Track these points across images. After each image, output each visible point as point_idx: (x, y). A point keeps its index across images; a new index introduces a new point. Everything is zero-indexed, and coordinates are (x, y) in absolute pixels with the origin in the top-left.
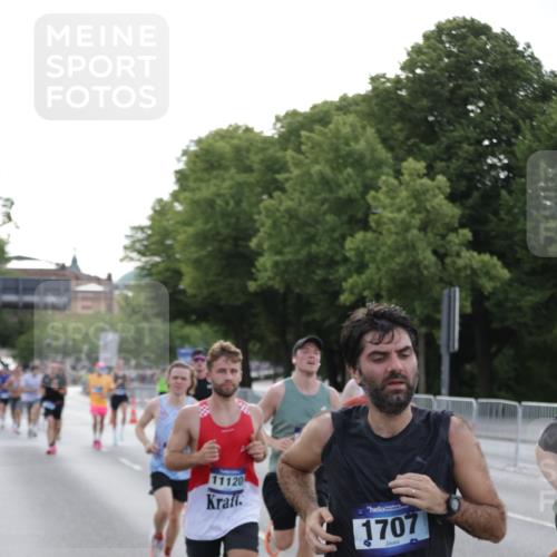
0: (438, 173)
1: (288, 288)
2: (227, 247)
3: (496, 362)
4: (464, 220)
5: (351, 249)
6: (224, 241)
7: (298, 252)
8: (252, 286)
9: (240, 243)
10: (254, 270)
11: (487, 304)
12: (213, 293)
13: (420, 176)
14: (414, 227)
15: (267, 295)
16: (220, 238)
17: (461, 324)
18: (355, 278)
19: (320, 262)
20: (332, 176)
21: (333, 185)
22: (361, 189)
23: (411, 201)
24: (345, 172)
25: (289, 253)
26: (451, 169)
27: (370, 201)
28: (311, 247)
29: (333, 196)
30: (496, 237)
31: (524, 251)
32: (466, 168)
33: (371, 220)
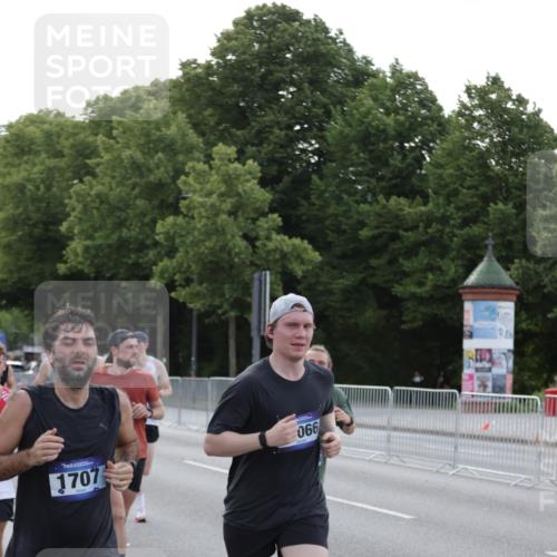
0: (248, 159)
2: (38, 231)
4: (274, 205)
5: (161, 233)
6: (34, 225)
8: (62, 269)
10: (64, 253)
11: (300, 287)
12: (24, 278)
13: (231, 161)
14: (224, 212)
16: (31, 222)
18: (166, 262)
19: (131, 247)
20: (142, 161)
21: (144, 169)
22: (172, 174)
23: (221, 185)
24: (156, 158)
25: (100, 237)
26: (263, 155)
27: (180, 186)
28: (121, 232)
29: (144, 180)
30: (308, 221)
31: (335, 235)
32: (277, 152)
33: (180, 205)
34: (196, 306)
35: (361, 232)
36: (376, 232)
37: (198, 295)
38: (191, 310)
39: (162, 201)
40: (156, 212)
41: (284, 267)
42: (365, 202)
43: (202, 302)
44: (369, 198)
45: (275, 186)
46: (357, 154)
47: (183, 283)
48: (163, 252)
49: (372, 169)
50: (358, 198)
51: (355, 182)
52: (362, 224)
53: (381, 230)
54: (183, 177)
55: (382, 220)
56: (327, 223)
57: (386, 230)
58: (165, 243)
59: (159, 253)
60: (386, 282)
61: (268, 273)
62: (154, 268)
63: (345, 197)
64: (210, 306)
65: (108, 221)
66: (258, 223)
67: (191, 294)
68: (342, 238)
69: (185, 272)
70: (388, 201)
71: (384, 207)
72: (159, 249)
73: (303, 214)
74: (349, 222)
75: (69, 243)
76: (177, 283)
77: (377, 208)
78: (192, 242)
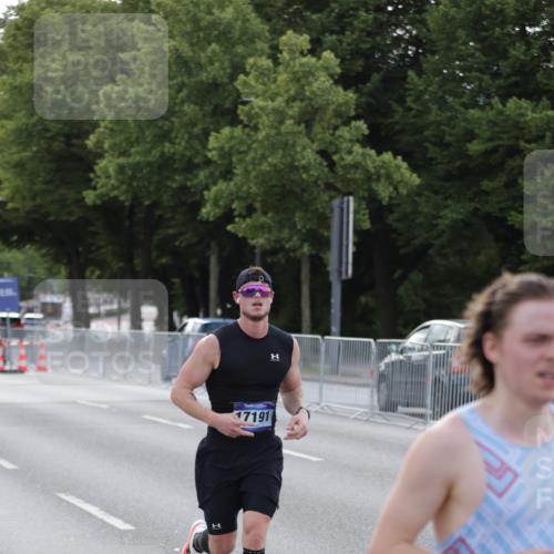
0: (325, 50)
1: (136, 199)
2: (57, 146)
3: (401, 290)
4: (360, 111)
5: (214, 149)
6: (53, 138)
7: (148, 152)
8: (90, 197)
9: (74, 141)
10: (92, 175)
11: (391, 219)
12: (40, 206)
13: (302, 54)
14: (291, 117)
15: (109, 208)
16: (49, 135)
17: (355, 244)
18: (222, 185)
19: (176, 166)
20: (190, 54)
21: (193, 66)
22: (228, 71)
23: (291, 85)
24: (209, 49)
25: (137, 152)
26: (344, 44)
27: (239, 87)
28: (164, 147)
29: (193, 80)
30: (402, 131)
31: (437, 149)
32: (364, 42)
33: (239, 112)
34: (259, 241)
35: (469, 146)
36: (490, 145)
37: (262, 227)
38: (254, 247)
39: (216, 107)
40: (208, 120)
41: (370, 190)
42: (475, 105)
43: (267, 236)
44: (481, 100)
45: (360, 86)
46: (466, 43)
47: (244, 213)
48: (217, 173)
49: (485, 63)
50: (465, 100)
51: (462, 80)
52: (470, 136)
53: (496, 143)
54: (242, 77)
55: (497, 129)
56: (427, 133)
57: (501, 142)
58: (219, 162)
59: (212, 173)
60: (501, 210)
61: (351, 198)
62: (206, 193)
63: (450, 99)
64: (276, 241)
65: (147, 133)
66: (338, 133)
67: (254, 226)
68: (445, 153)
69: (244, 199)
70: (504, 105)
71: (501, 113)
72: (211, 169)
73: (397, 123)
74: (454, 132)
75: (98, 161)
76: (236, 213)
77: (491, 114)
78: (254, 159)
